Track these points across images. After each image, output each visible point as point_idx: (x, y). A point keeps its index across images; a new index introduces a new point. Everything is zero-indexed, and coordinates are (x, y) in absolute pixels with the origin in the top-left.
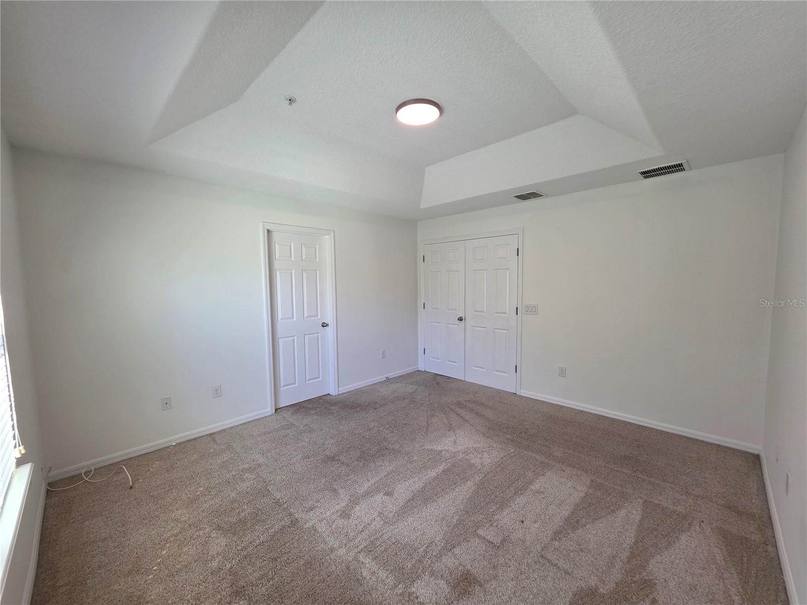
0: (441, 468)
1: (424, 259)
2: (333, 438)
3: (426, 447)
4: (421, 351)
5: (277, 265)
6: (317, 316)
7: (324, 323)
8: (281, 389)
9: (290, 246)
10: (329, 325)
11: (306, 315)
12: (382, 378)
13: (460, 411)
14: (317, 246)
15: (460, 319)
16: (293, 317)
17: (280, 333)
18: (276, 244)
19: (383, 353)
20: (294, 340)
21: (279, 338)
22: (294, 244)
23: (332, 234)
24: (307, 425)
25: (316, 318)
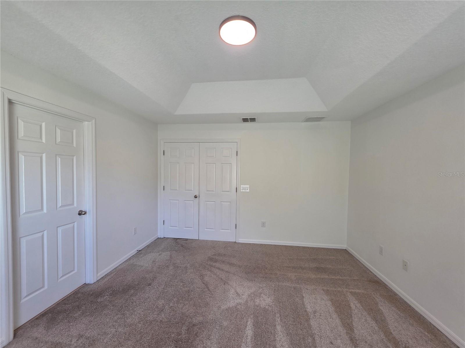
0: (250, 323)
1: (164, 153)
2: (129, 340)
3: (223, 307)
4: (160, 223)
5: (20, 146)
6: (73, 204)
7: (81, 211)
8: (23, 301)
9: (41, 126)
10: (87, 212)
11: (60, 204)
12: (133, 252)
13: (217, 265)
14: (74, 131)
15: (196, 197)
16: (42, 209)
17: (22, 230)
18: (19, 121)
19: (135, 230)
20: (43, 236)
21: (20, 238)
22: (46, 124)
23: (94, 121)
24: (80, 336)
25: (72, 207)
